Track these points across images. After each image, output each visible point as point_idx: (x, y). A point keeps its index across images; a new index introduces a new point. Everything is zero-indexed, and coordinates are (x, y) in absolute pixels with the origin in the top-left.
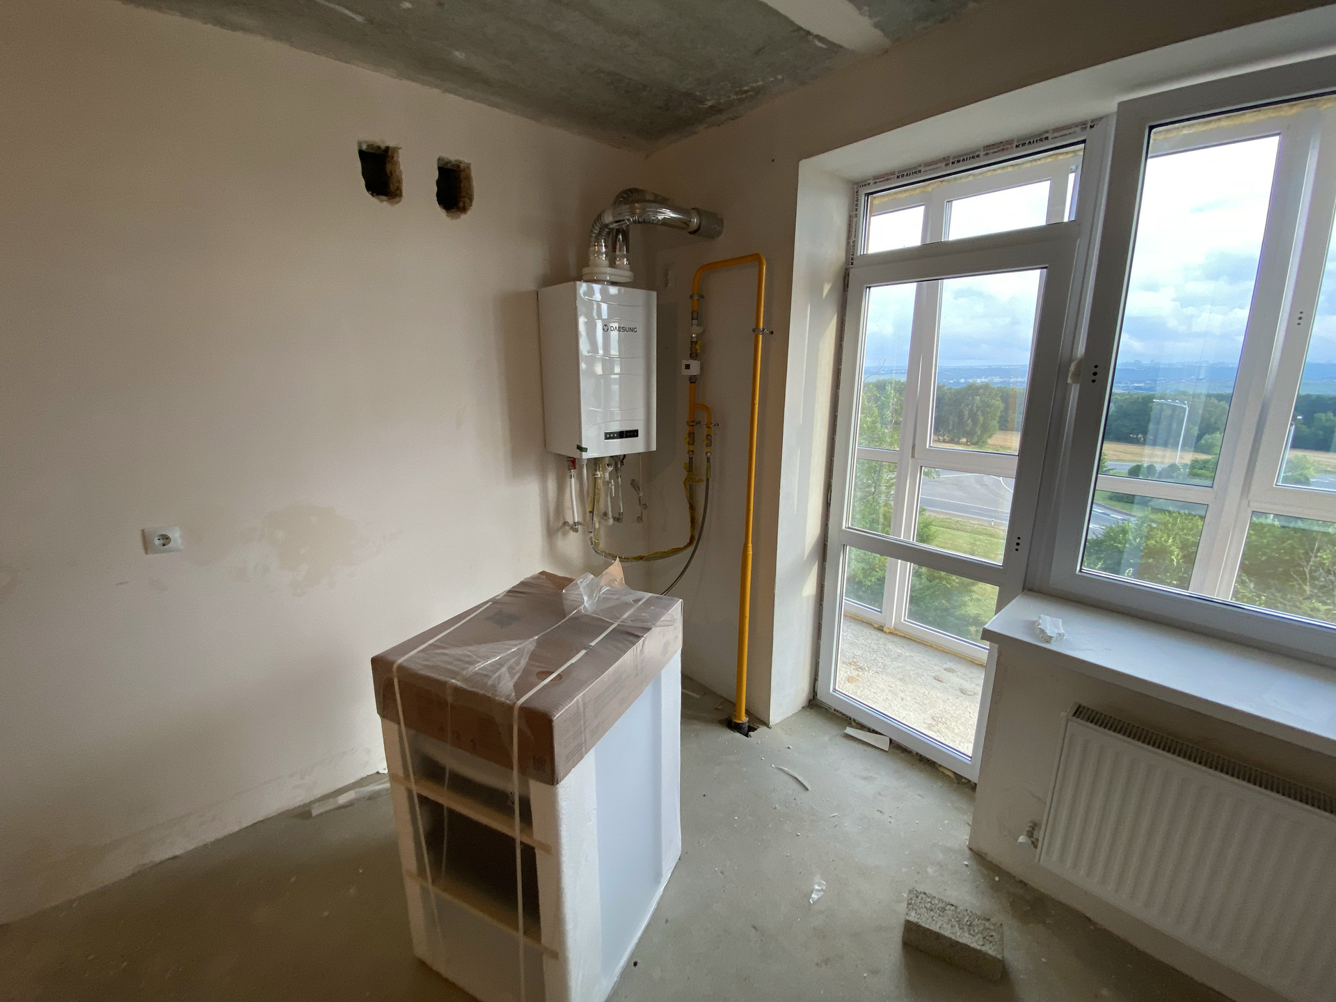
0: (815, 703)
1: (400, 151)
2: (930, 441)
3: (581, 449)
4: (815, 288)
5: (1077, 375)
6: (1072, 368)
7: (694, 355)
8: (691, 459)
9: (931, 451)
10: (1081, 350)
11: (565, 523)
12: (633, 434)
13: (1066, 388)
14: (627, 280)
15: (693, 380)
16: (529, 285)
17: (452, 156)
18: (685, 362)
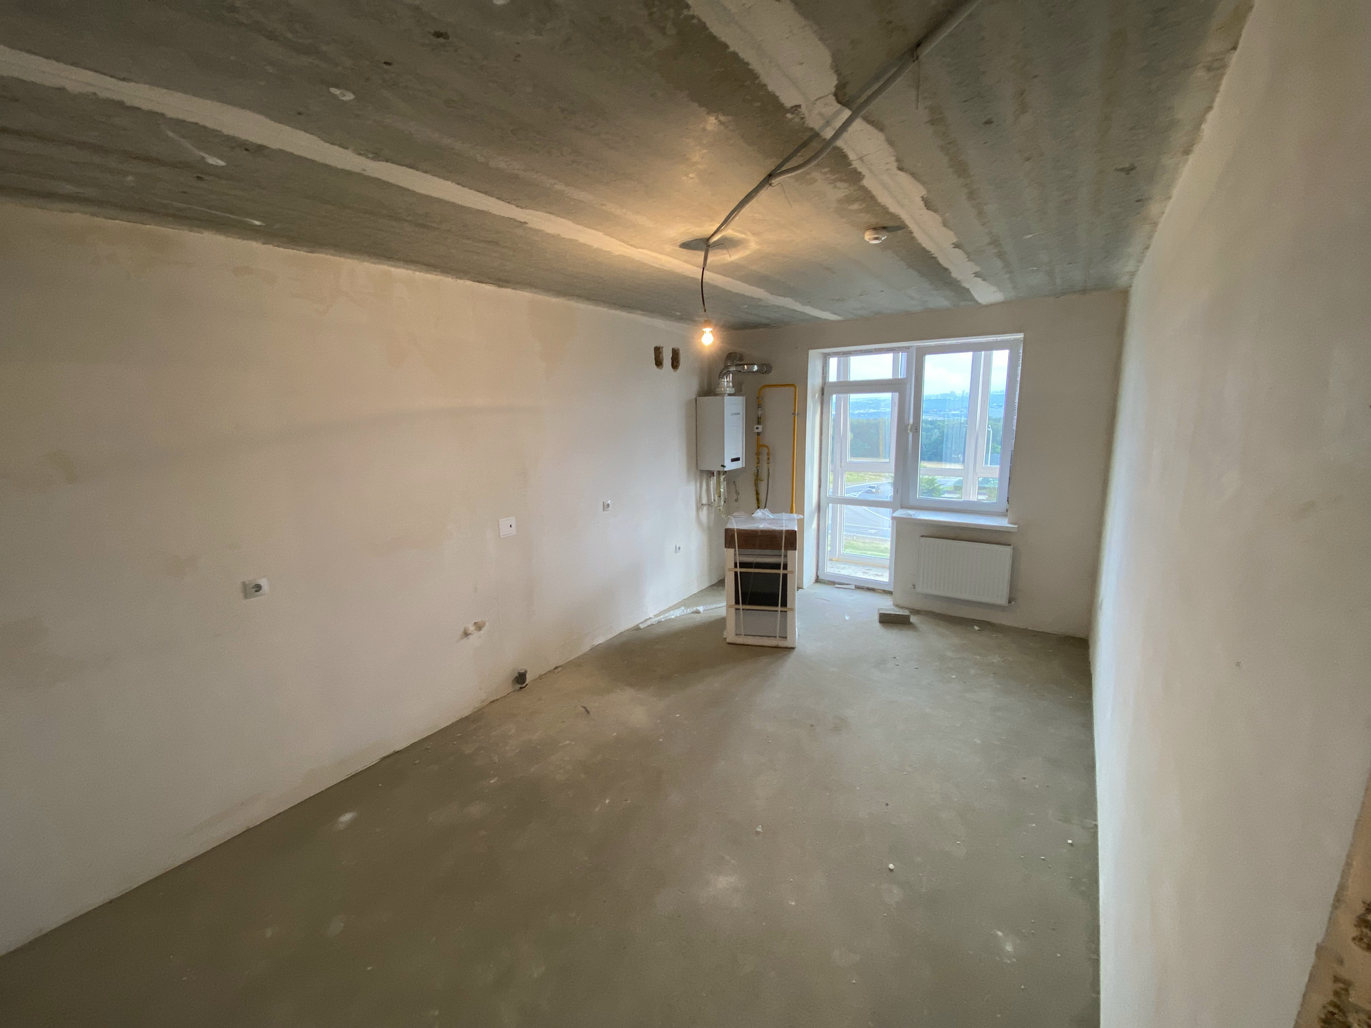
0: (818, 580)
1: (664, 349)
2: (849, 459)
3: (723, 466)
4: (813, 396)
5: (911, 429)
6: (909, 427)
7: (759, 423)
8: (758, 470)
9: (851, 463)
10: (911, 421)
11: (702, 504)
12: (738, 459)
13: (908, 434)
14: (733, 392)
15: (758, 434)
16: (694, 397)
17: (675, 347)
18: (755, 427)
